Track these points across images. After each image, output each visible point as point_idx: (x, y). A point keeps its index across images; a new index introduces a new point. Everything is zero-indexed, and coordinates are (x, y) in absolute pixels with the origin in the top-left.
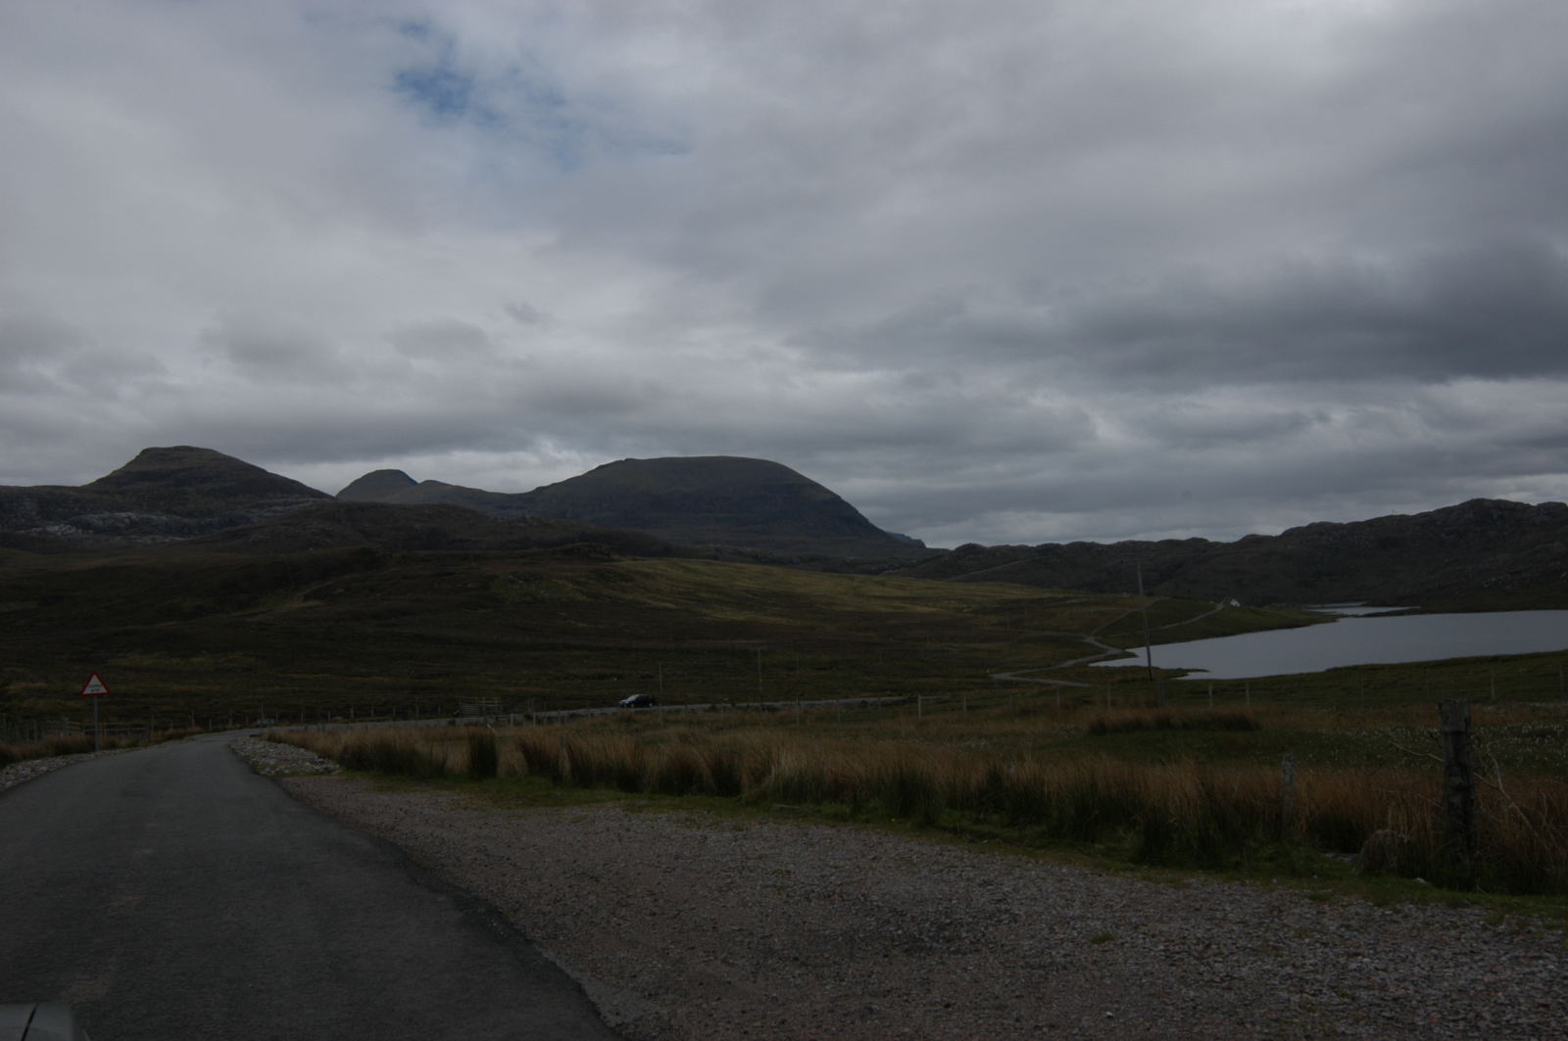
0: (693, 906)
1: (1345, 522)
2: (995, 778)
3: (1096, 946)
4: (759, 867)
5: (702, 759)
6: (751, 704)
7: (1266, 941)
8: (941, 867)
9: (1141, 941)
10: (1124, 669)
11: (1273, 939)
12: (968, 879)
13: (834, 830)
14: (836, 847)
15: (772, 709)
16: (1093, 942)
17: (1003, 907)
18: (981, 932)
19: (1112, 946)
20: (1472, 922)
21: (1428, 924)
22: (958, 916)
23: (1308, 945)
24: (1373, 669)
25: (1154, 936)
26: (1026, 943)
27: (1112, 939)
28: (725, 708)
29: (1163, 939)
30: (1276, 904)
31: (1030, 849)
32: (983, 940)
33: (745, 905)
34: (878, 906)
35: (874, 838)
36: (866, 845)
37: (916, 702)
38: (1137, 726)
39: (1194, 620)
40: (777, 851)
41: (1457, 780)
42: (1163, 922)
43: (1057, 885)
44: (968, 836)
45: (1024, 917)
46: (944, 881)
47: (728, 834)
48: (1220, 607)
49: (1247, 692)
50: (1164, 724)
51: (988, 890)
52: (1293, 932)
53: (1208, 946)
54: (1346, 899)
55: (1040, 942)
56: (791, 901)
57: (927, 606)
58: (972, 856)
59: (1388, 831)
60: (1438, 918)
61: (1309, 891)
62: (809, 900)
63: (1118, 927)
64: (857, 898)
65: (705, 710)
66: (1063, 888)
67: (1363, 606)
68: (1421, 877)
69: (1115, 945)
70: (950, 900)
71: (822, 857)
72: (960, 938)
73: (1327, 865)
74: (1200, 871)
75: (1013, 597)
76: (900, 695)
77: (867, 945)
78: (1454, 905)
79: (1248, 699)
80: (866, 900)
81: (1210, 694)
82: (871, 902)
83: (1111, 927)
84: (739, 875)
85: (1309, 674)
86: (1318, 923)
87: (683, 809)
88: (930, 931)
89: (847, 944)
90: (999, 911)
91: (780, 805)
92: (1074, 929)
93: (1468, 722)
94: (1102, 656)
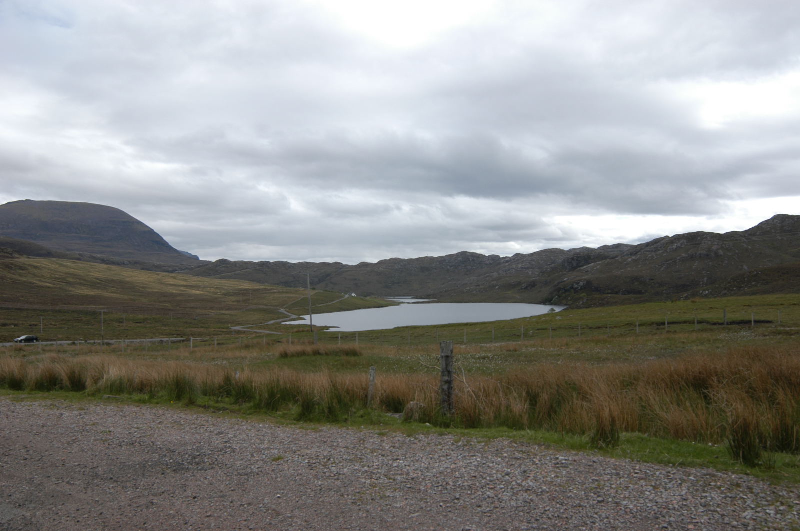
0: (50, 453)
1: (406, 259)
2: (227, 379)
3: (274, 462)
4: (93, 430)
5: (62, 371)
6: (96, 341)
7: (356, 455)
8: (196, 426)
9: (297, 459)
10: (299, 326)
11: (360, 454)
12: (210, 432)
13: (138, 408)
14: (139, 417)
15: (108, 344)
16: (274, 460)
17: (228, 445)
18: (215, 458)
19: (282, 462)
20: (448, 442)
21: (429, 444)
22: (204, 451)
23: (376, 456)
24: (415, 328)
25: (303, 456)
26: (238, 463)
27: (282, 458)
28: (80, 343)
29: (307, 457)
30: (362, 438)
31: (244, 415)
32: (216, 463)
33: (83, 451)
34: (160, 448)
35: (161, 412)
36: (155, 415)
37: (190, 341)
38: (303, 353)
39: (334, 302)
40: (105, 420)
41: (446, 378)
42: (308, 449)
43: (257, 433)
44: (212, 409)
45: (238, 450)
46: (197, 433)
47: (75, 412)
48: (347, 296)
49: (357, 337)
50: (316, 353)
51: (221, 437)
52: (369, 451)
53: (329, 459)
54: (394, 434)
55: (246, 462)
56: (110, 447)
57: (198, 290)
58: (213, 419)
59: (415, 402)
60: (433, 441)
61: (378, 431)
62: (121, 446)
63: (286, 452)
64: (149, 444)
65: (69, 345)
66: (259, 434)
67: (412, 298)
68: (428, 422)
69: (284, 461)
70: (200, 443)
71: (130, 423)
72: (204, 462)
73: (387, 419)
74: (328, 424)
75: (244, 287)
76: (182, 337)
77: (152, 469)
78: (441, 434)
79: (357, 341)
80: (153, 445)
81: (339, 338)
82: (157, 445)
83: (282, 453)
84: (80, 434)
85: (386, 330)
86: (381, 446)
87: (50, 399)
88: (188, 460)
89: (141, 469)
90: (226, 447)
91: (108, 396)
92: (264, 454)
93: (452, 352)
94: (288, 319)
